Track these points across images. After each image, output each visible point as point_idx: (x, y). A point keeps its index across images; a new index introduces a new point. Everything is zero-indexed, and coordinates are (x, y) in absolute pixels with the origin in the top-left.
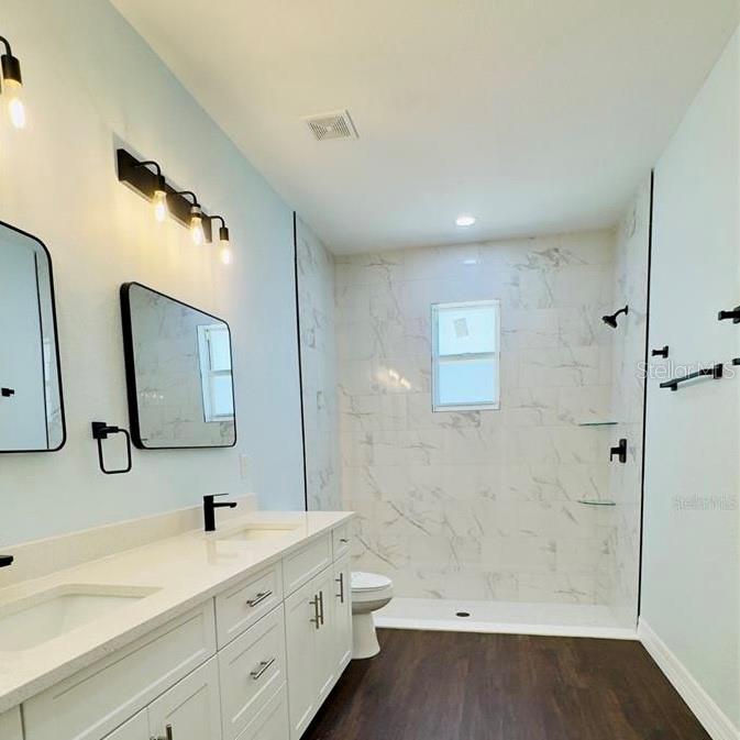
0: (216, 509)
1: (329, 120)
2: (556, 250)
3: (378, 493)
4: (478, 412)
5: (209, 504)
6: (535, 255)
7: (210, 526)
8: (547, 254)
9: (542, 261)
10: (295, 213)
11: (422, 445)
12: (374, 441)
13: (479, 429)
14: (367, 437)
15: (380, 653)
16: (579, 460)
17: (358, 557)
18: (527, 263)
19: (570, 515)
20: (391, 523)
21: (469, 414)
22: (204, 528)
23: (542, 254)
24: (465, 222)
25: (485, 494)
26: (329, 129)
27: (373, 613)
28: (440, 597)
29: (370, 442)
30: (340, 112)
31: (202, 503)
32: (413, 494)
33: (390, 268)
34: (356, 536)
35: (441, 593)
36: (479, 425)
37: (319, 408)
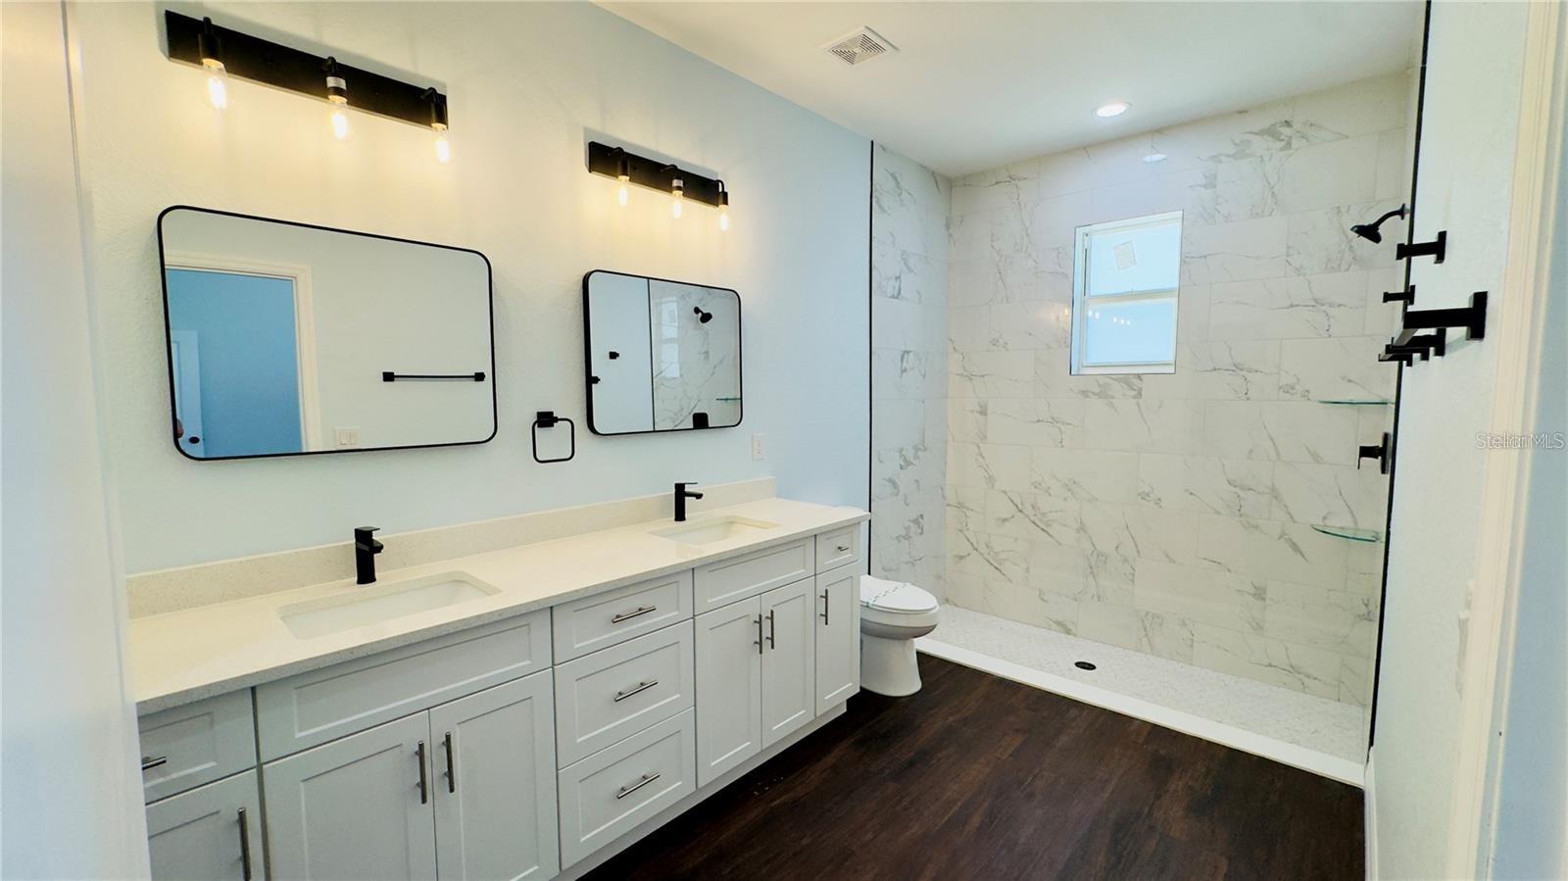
0: (687, 498)
1: (853, 41)
2: (1288, 124)
3: (991, 480)
4: (1139, 376)
5: (681, 492)
6: (1247, 137)
7: (680, 515)
8: (1271, 132)
9: (1259, 145)
10: (872, 142)
11: (1054, 420)
12: (989, 412)
13: (1141, 401)
14: (981, 407)
15: (920, 691)
16: (1316, 458)
17: (962, 557)
18: (1232, 150)
19: (1295, 547)
20: (1005, 520)
21: (1125, 379)
22: (674, 518)
23: (1261, 133)
24: (1112, 112)
25: (1144, 496)
26: (857, 50)
27: (915, 640)
28: (1068, 632)
29: (983, 412)
30: (860, 31)
31: (673, 491)
32: (1037, 484)
33: (1020, 184)
34: (961, 531)
35: (1070, 627)
36: (1139, 395)
37: (904, 371)
